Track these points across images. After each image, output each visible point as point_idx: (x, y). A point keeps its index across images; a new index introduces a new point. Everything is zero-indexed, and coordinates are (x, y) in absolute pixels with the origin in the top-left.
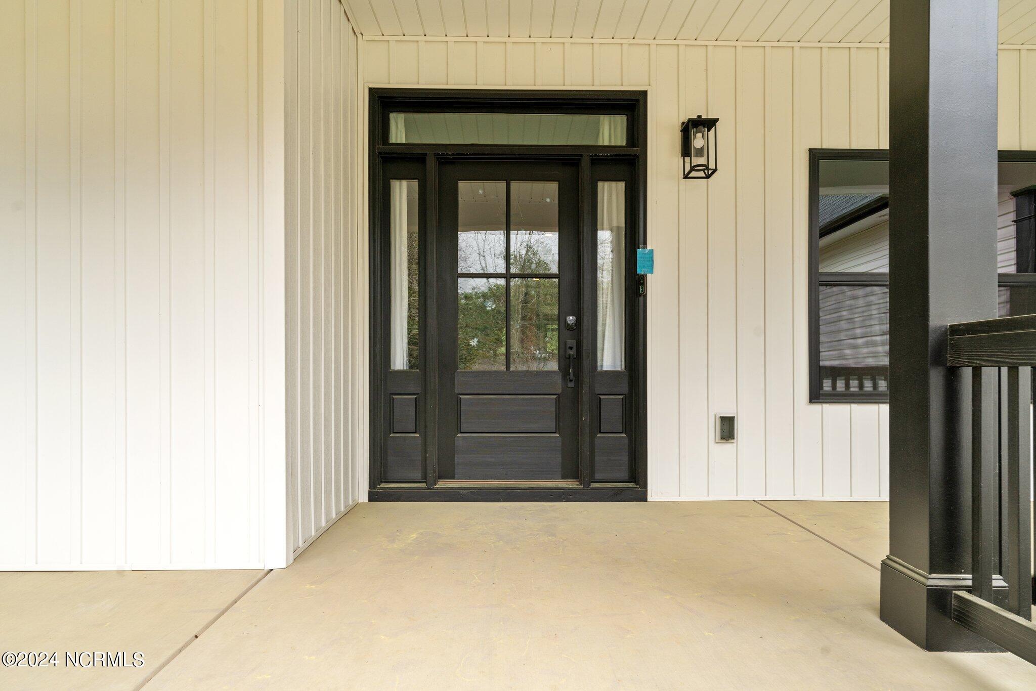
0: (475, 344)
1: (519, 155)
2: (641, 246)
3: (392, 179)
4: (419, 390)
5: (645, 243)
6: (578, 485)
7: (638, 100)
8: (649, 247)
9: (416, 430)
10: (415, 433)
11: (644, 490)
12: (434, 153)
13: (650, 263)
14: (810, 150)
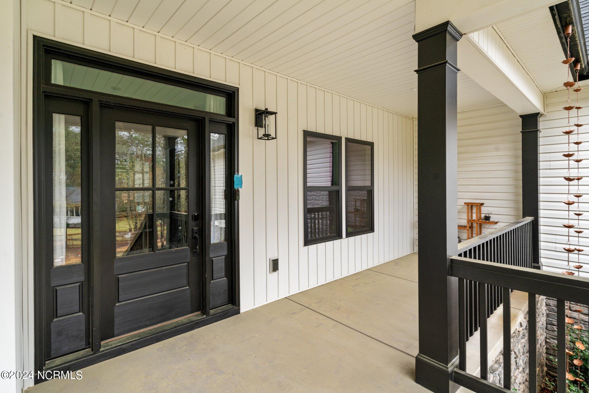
0: (129, 237)
1: (165, 111)
2: (236, 173)
3: (54, 113)
4: (82, 278)
5: (238, 172)
6: (202, 316)
7: (234, 92)
8: (240, 174)
9: (79, 311)
10: (79, 312)
11: (238, 307)
12: (99, 100)
13: (241, 183)
14: (304, 131)
